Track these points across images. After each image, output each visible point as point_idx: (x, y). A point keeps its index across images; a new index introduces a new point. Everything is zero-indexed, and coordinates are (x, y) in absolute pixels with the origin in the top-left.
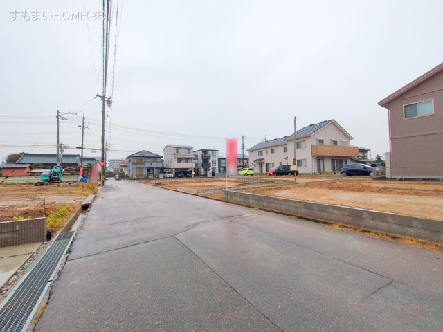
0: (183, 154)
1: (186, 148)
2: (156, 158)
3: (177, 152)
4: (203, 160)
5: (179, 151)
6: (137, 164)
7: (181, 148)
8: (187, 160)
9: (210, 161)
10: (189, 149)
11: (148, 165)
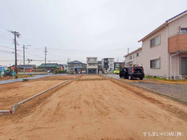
0: (92, 61)
1: (93, 58)
2: (80, 63)
3: (89, 60)
4: (105, 64)
5: (90, 60)
6: (70, 66)
7: (91, 58)
8: (94, 64)
9: (109, 64)
10: (95, 59)
11: (75, 67)
